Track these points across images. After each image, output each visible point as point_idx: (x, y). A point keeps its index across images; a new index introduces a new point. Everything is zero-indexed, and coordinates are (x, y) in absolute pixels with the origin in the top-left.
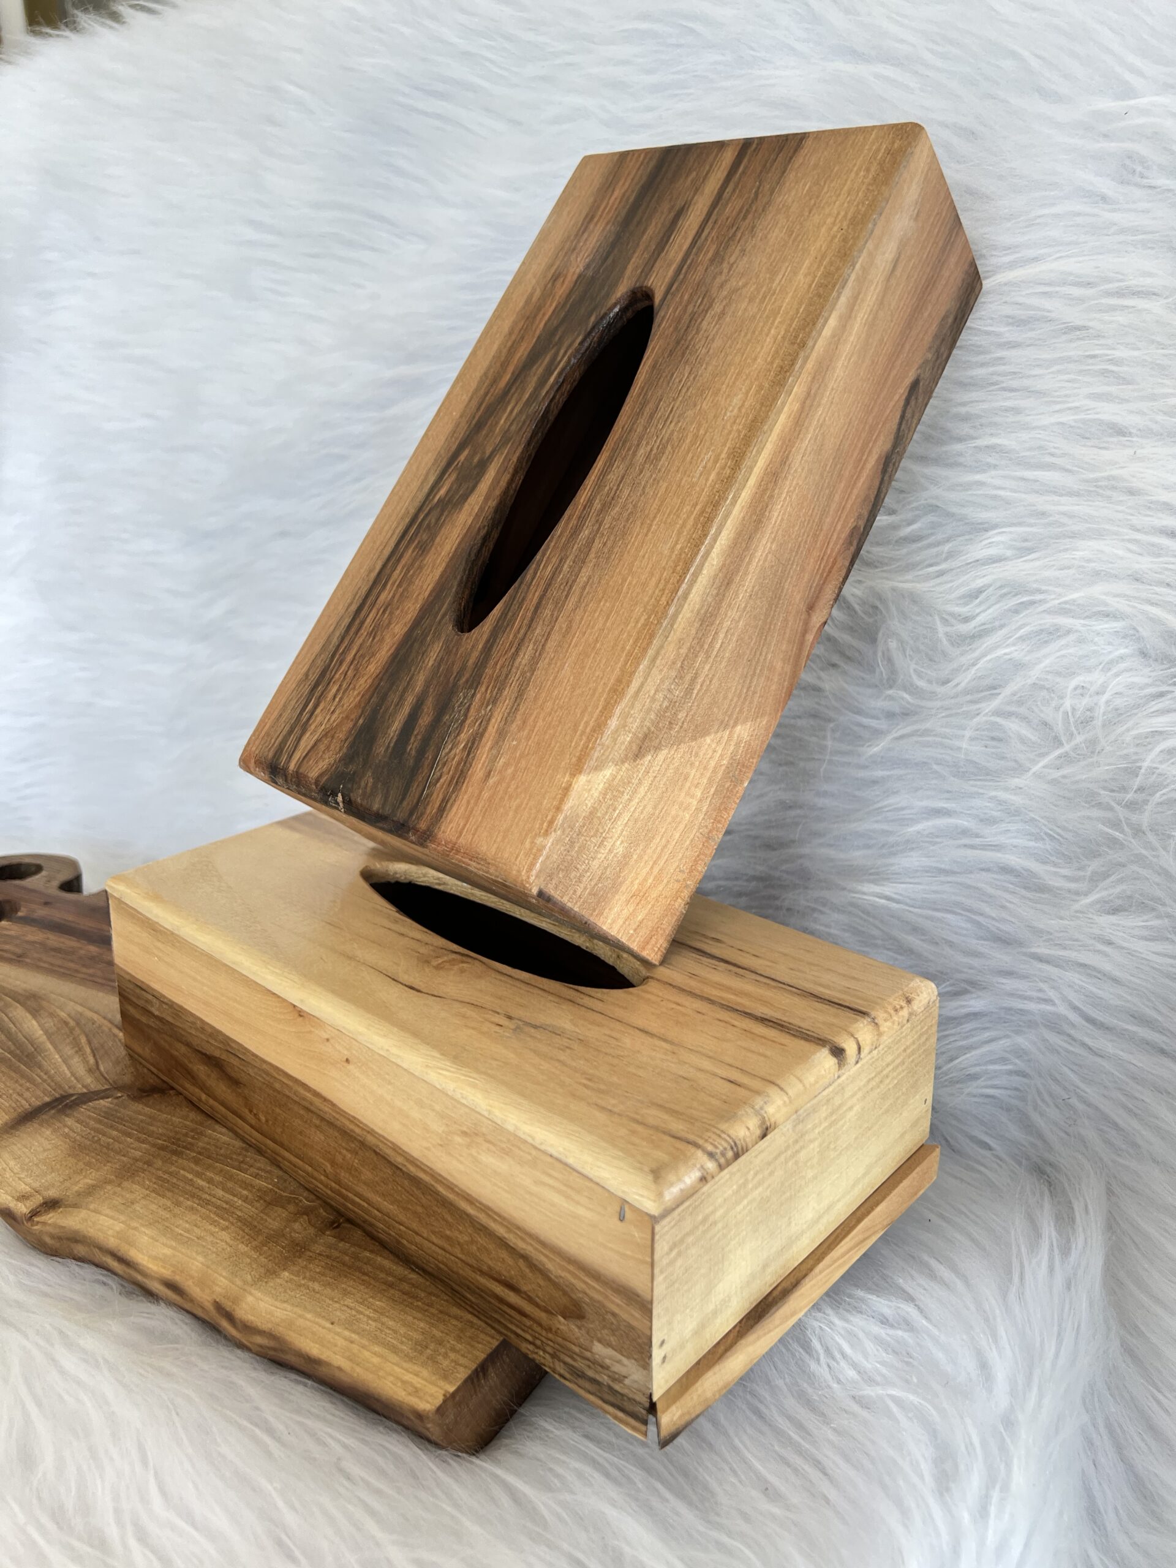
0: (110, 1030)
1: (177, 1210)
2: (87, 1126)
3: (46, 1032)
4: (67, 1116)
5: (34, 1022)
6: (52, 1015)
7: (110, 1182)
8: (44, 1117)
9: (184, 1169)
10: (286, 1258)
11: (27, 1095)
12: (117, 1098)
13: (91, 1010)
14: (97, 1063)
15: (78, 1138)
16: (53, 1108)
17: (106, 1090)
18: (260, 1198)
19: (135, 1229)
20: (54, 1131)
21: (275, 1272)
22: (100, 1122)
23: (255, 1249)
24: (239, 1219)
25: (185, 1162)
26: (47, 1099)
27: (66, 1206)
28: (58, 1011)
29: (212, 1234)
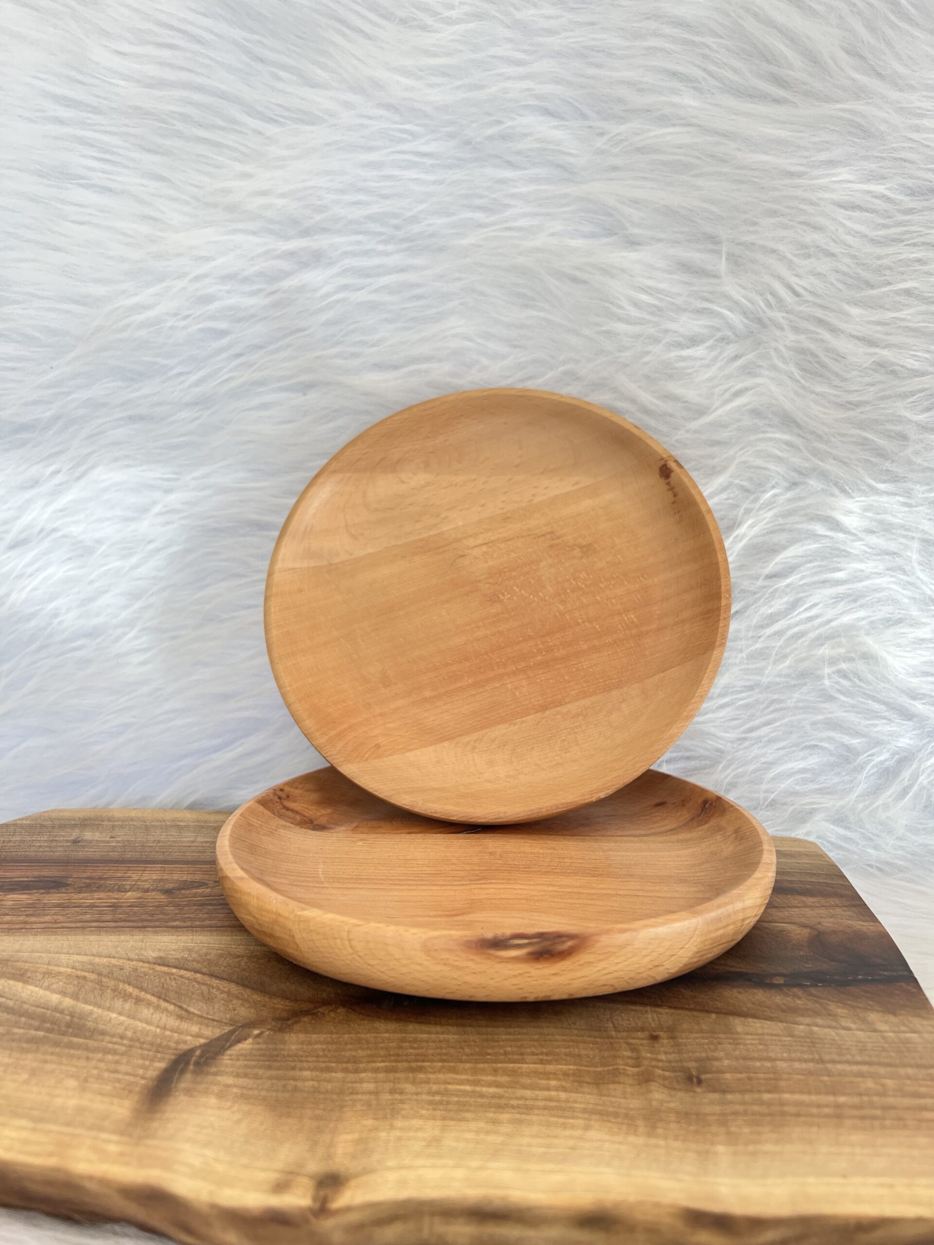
0: (153, 969)
1: (505, 1129)
2: (256, 1077)
3: (63, 993)
4: (216, 1074)
5: (31, 988)
6: (47, 974)
7: (376, 1129)
8: (183, 1085)
9: (449, 1083)
10: (697, 1132)
11: (123, 1068)
12: (258, 1036)
13: (100, 956)
14: (181, 1007)
15: (263, 1093)
16: (183, 1072)
17: (232, 1032)
18: (579, 1082)
19: (481, 1168)
20: (220, 1096)
21: (707, 1152)
22: (270, 1068)
23: (649, 1135)
24: (584, 1111)
25: (441, 1076)
26: (162, 1065)
27: (356, 1175)
28: (51, 968)
29: (580, 1138)
